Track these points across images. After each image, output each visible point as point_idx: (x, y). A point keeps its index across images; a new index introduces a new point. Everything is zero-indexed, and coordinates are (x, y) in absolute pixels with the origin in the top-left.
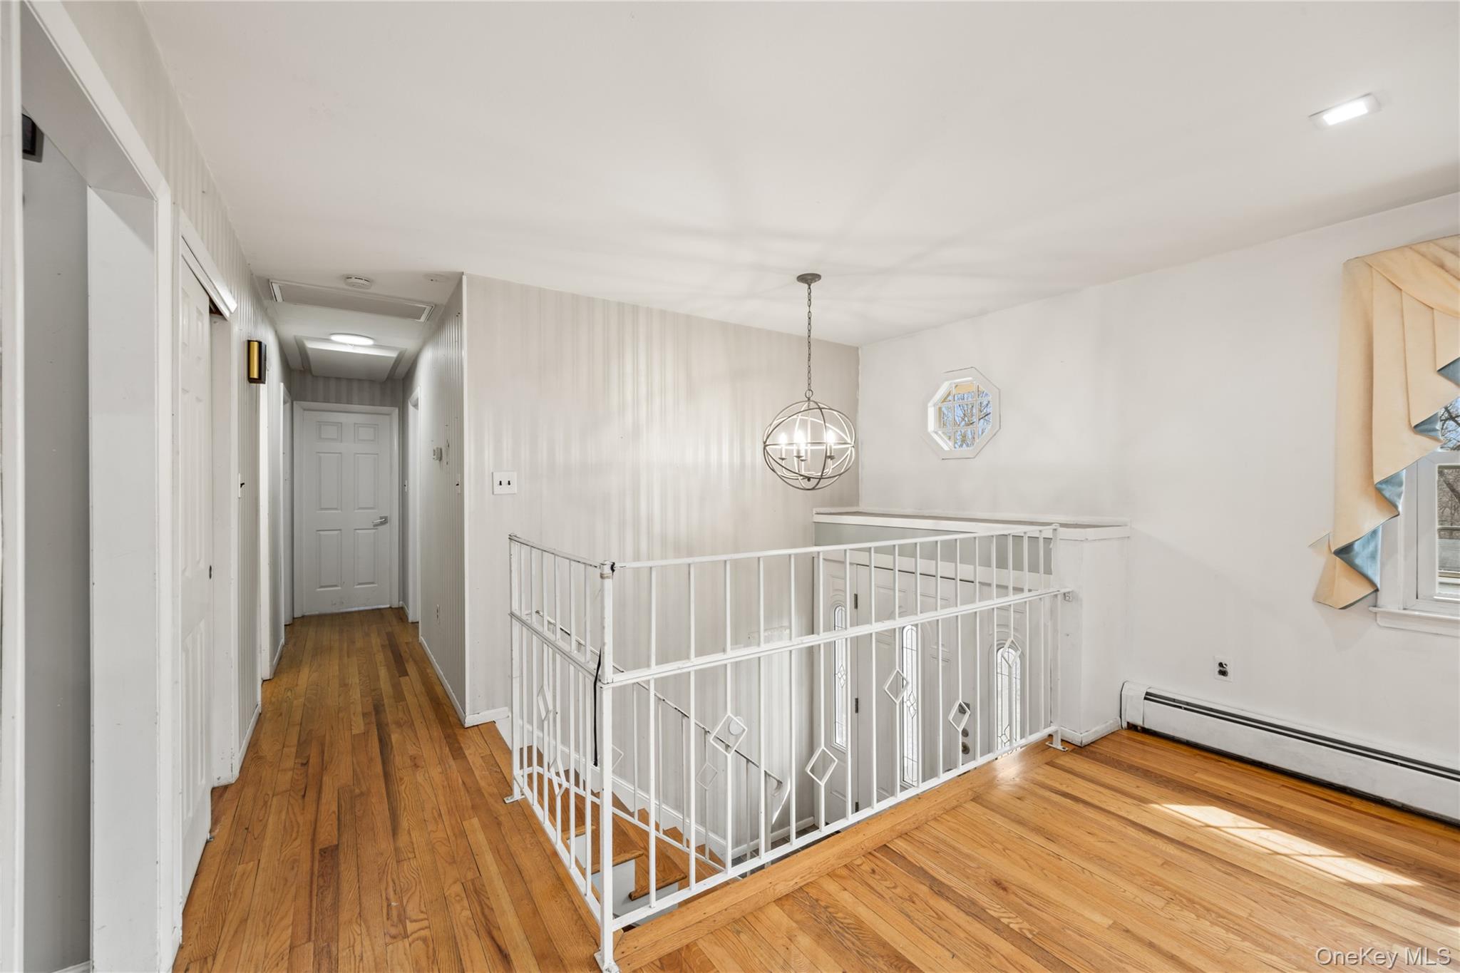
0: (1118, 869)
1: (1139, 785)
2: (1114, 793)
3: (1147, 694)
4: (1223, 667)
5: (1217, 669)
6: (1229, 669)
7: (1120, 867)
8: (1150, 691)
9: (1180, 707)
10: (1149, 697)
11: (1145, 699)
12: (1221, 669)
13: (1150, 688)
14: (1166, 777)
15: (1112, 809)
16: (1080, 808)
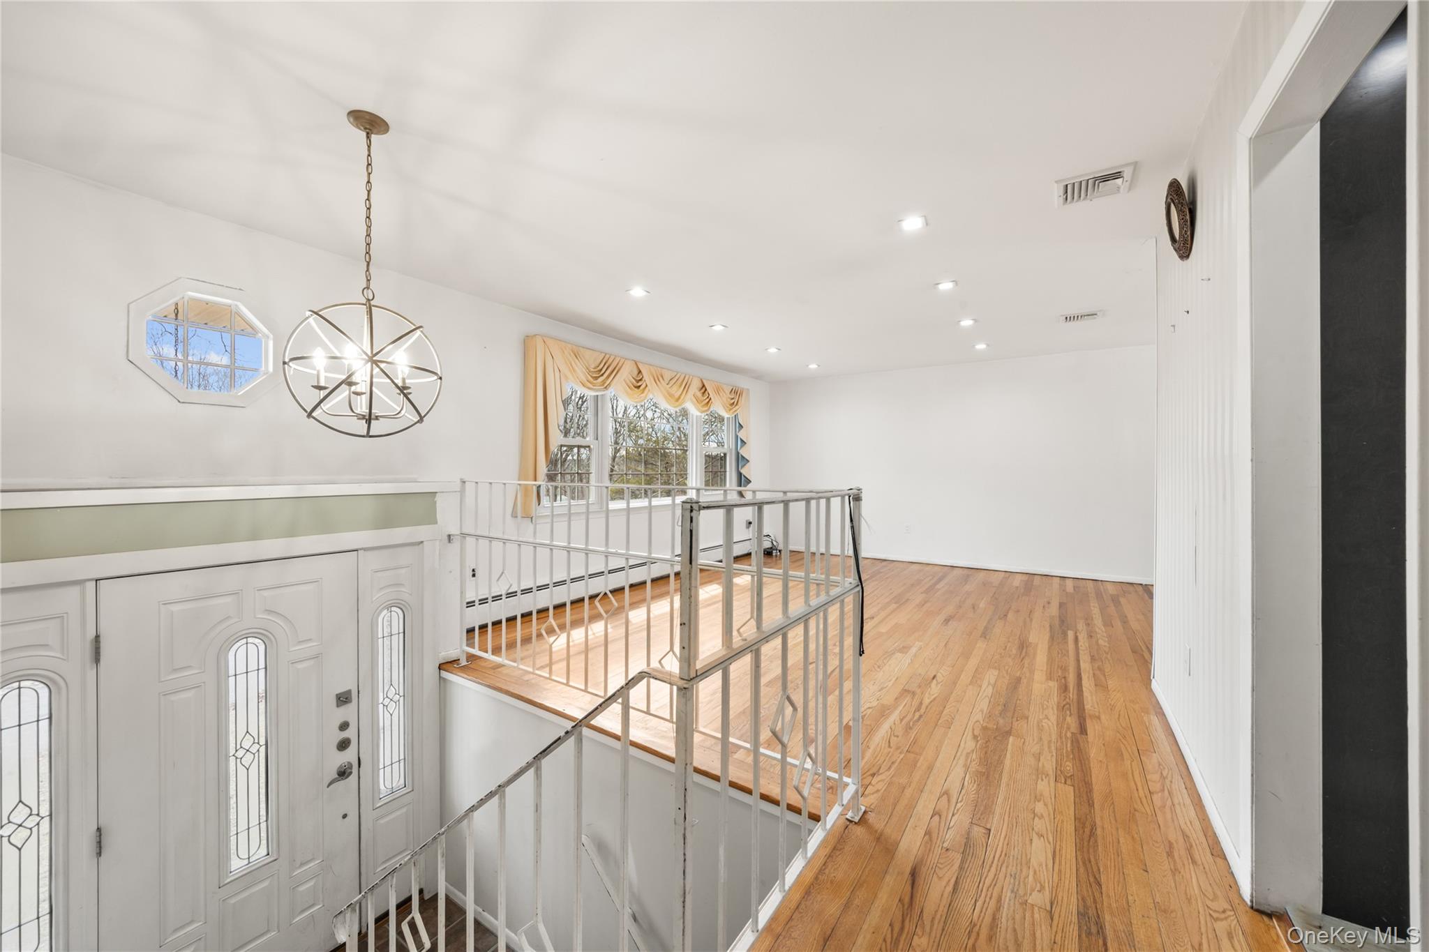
4: (474, 571)
5: (471, 573)
6: (477, 572)
12: (473, 573)
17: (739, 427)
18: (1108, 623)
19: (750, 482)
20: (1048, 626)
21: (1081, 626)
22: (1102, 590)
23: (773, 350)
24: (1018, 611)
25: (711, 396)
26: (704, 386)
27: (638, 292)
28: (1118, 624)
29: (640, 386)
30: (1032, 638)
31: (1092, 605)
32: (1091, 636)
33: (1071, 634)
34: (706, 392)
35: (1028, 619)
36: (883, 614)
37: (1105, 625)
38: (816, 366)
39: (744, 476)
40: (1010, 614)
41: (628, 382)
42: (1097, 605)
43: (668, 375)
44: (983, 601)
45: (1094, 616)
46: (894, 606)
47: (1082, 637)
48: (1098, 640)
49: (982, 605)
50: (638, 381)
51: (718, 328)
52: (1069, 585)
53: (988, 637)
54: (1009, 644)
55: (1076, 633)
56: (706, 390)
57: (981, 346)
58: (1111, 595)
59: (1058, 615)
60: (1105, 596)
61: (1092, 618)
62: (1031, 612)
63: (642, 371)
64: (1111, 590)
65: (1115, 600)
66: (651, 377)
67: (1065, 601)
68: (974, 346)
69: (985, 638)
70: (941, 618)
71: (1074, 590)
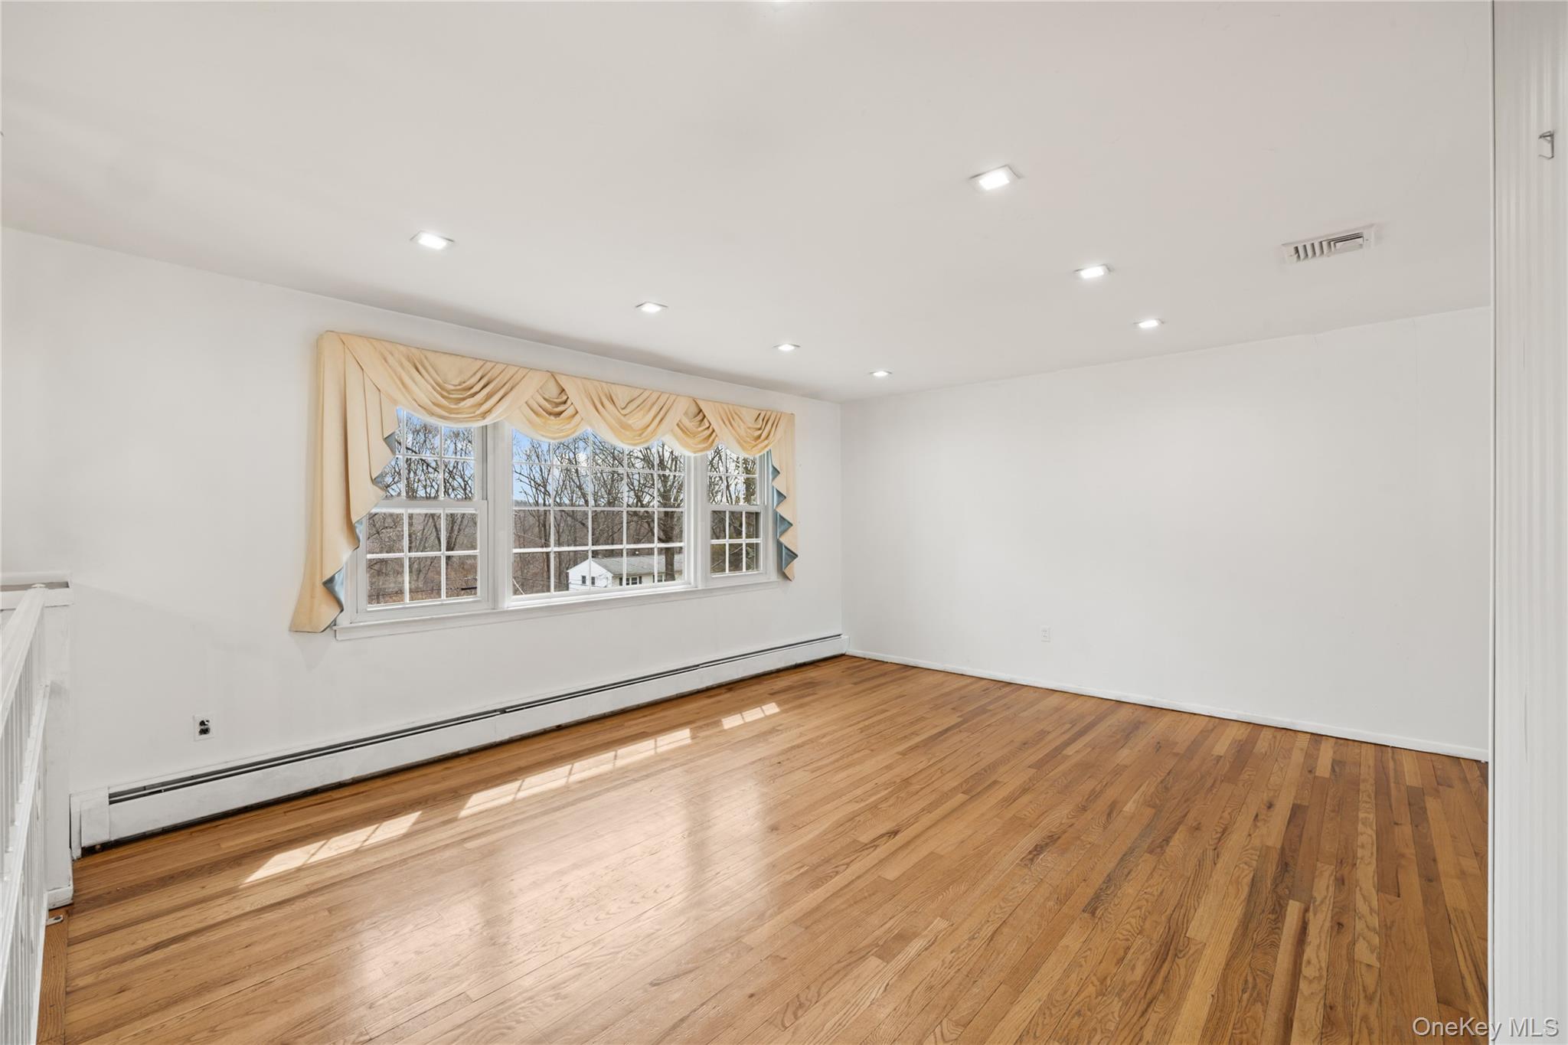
0: (316, 944)
1: (202, 885)
2: (200, 906)
3: (111, 796)
4: (205, 725)
5: (198, 728)
6: (211, 725)
7: (315, 941)
8: (113, 790)
9: (160, 791)
10: (115, 798)
11: (111, 803)
12: (203, 727)
13: (109, 788)
14: (207, 864)
15: (219, 919)
16: (193, 942)
17: (773, 473)
18: (1389, 885)
19: (797, 556)
20: (1248, 880)
21: (1323, 887)
22: (1392, 774)
23: (786, 348)
24: (1197, 828)
25: (714, 425)
26: (701, 411)
27: (432, 241)
28: (1411, 881)
29: (560, 414)
30: (1199, 928)
31: (1361, 815)
32: (1340, 925)
33: (1293, 909)
34: (705, 420)
35: (1210, 853)
36: (926, 820)
37: (1381, 888)
38: (886, 374)
39: (786, 548)
40: (1177, 836)
41: (535, 406)
42: (1372, 816)
43: (622, 395)
44: (1136, 797)
45: (1360, 853)
46: (961, 798)
47: (1320, 923)
48: (1354, 943)
49: (1129, 808)
50: (558, 405)
51: (650, 309)
52: (1325, 757)
53: (1099, 913)
54: (1139, 941)
55: (1306, 910)
56: (704, 416)
57: (1149, 324)
58: (1409, 789)
59: (1279, 846)
60: (1394, 792)
61: (1355, 857)
62: (1224, 831)
63: (566, 390)
64: (1412, 776)
65: (1416, 802)
66: (586, 400)
67: (1306, 803)
68: (1136, 324)
69: (1093, 913)
70: (1027, 841)
71: (1333, 770)
